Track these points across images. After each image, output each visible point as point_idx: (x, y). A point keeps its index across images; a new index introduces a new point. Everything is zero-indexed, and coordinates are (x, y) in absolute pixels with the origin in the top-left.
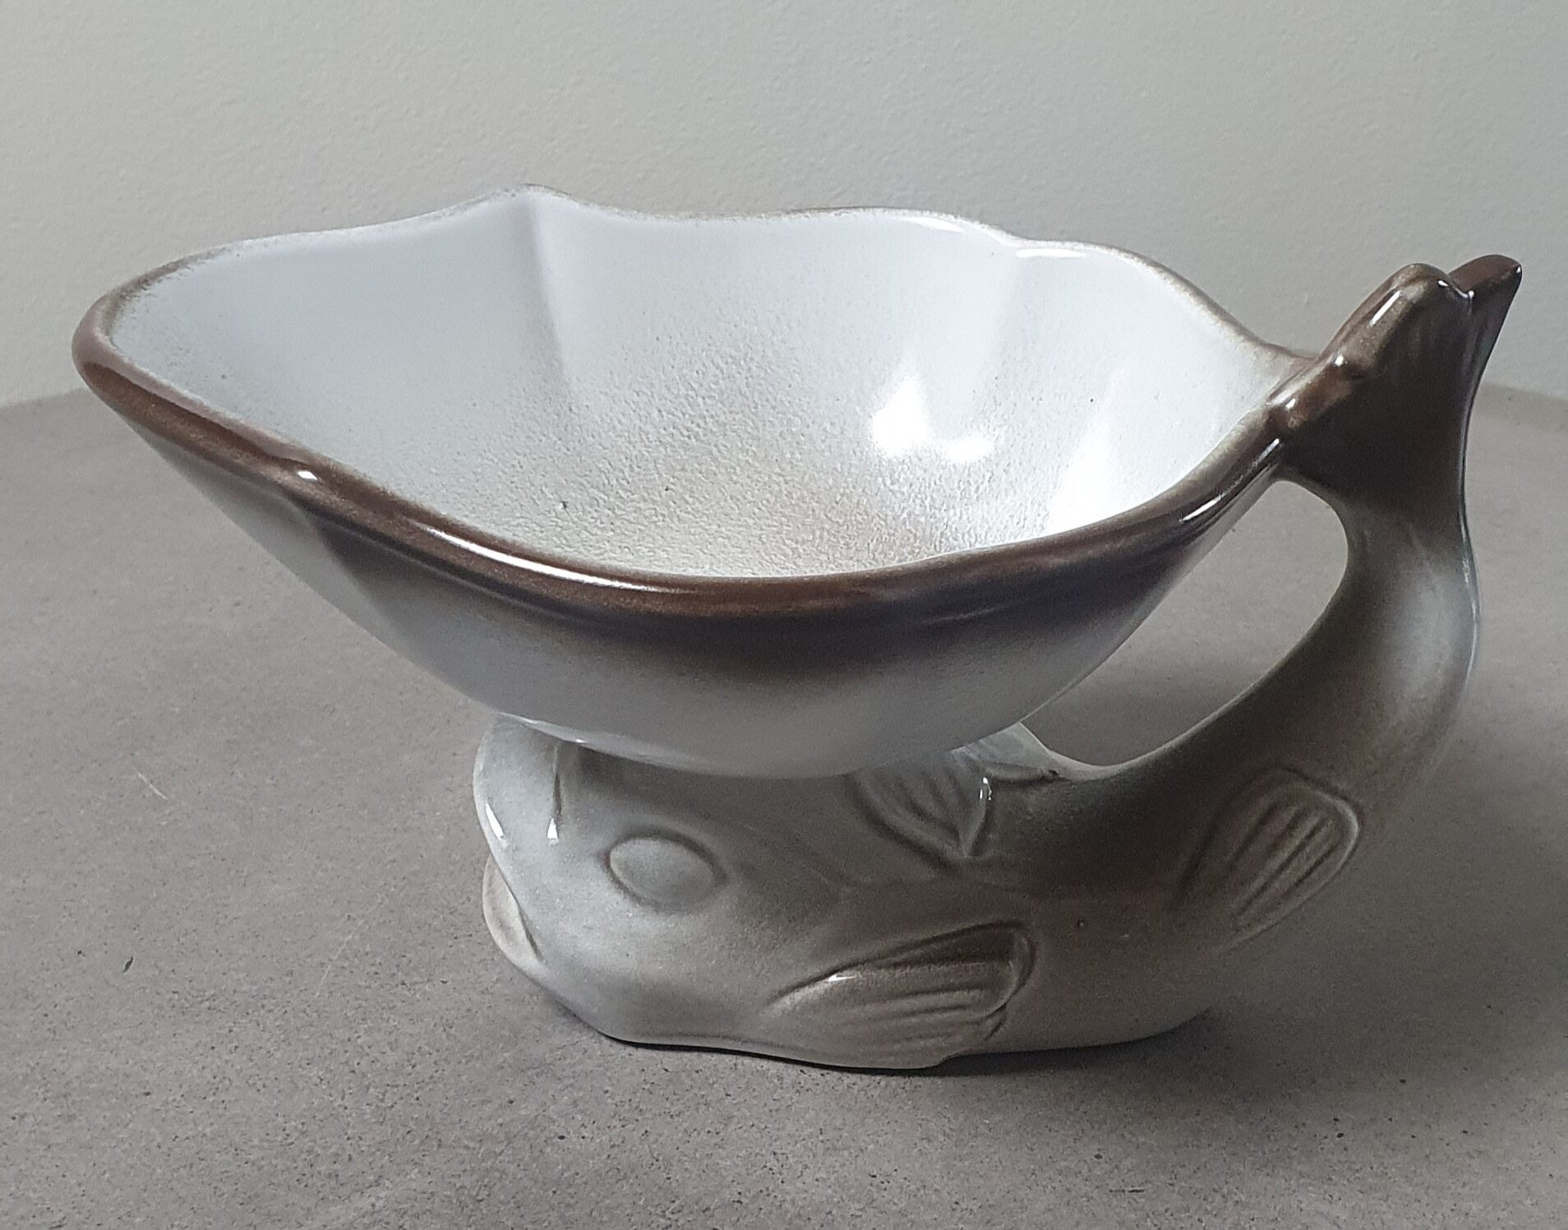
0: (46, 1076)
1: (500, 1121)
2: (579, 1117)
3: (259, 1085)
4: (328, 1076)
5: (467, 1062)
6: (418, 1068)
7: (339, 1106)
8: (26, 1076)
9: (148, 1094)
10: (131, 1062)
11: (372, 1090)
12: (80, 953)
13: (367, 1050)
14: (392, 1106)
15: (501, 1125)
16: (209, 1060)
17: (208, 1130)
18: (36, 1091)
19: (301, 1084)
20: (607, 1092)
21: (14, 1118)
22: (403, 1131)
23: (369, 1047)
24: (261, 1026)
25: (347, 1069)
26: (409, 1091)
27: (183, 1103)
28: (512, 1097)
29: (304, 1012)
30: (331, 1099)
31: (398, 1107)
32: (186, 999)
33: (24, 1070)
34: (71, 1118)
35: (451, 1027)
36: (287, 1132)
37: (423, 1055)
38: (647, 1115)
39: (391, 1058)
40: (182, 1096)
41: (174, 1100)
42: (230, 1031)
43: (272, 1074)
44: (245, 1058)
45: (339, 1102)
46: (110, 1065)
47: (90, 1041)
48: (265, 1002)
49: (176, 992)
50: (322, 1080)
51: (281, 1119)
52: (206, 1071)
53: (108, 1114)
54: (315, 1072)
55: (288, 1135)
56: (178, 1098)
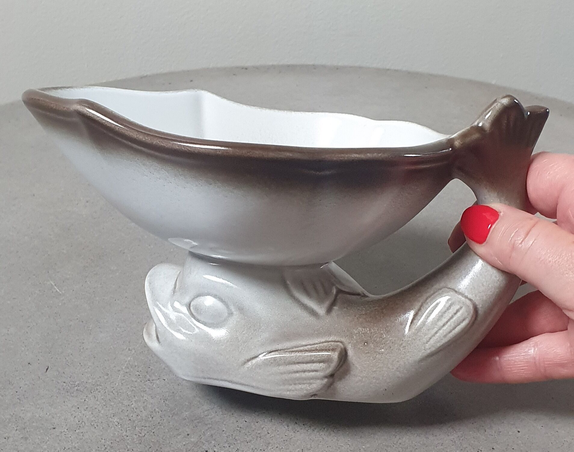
0: (17, 420)
1: (184, 443)
2: (213, 442)
3: (95, 425)
4: (121, 421)
5: (172, 416)
6: (154, 418)
7: (125, 435)
8: (10, 419)
9: (54, 428)
10: (48, 414)
11: (137, 428)
12: (29, 363)
13: (135, 410)
14: (144, 436)
15: (184, 445)
16: (77, 413)
17: (76, 445)
18: (13, 426)
19: (111, 425)
20: (223, 431)
21: (5, 438)
22: (148, 447)
23: (136, 409)
24: (96, 399)
25: (128, 419)
26: (150, 429)
27: (68, 432)
28: (189, 433)
29: (112, 392)
30: (122, 432)
31: (146, 436)
32: (69, 386)
33: (9, 417)
34: (26, 439)
35: (166, 400)
36: (106, 447)
37: (156, 413)
38: (238, 442)
39: (144, 414)
40: (67, 430)
41: (64, 431)
42: (85, 400)
43: (100, 420)
44: (90, 413)
45: (125, 433)
46: (40, 415)
47: (33, 404)
48: (98, 388)
49: (64, 382)
50: (119, 423)
51: (103, 441)
52: (76, 418)
53: (40, 437)
54: (116, 419)
55: (106, 448)
56: (66, 430)
